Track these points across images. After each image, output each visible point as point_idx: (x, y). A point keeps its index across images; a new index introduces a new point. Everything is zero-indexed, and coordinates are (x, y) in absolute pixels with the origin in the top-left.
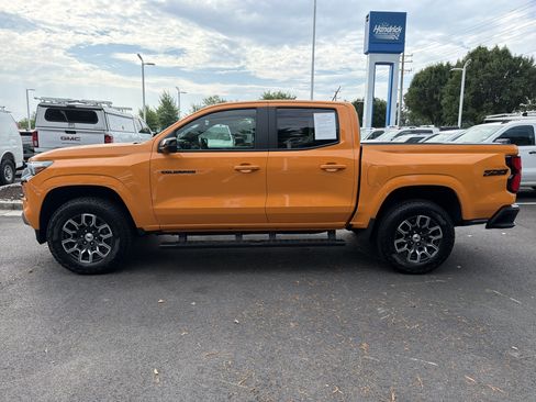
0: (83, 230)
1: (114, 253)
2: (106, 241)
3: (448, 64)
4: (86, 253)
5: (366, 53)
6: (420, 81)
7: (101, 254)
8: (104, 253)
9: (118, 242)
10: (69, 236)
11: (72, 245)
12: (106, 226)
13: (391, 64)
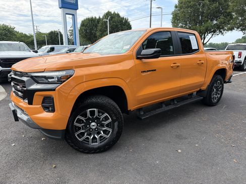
0: (88, 121)
1: (115, 132)
2: (108, 126)
3: (95, 18)
4: (94, 138)
5: (60, 8)
6: (85, 24)
7: (105, 136)
8: (107, 135)
9: (116, 124)
10: (79, 128)
11: (83, 134)
12: (106, 114)
13: (73, 15)
